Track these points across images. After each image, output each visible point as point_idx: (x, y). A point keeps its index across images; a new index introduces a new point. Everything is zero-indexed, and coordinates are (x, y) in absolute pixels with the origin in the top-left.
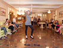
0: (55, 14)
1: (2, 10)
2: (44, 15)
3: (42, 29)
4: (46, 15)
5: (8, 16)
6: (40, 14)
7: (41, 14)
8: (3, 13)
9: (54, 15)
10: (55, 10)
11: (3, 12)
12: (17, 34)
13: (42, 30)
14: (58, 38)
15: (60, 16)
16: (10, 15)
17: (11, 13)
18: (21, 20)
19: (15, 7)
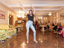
0: (56, 16)
2: (44, 18)
4: (46, 18)
5: (7, 19)
7: (41, 17)
8: (2, 16)
9: (56, 18)
10: (56, 12)
14: (61, 40)
15: (62, 18)
17: (10, 17)
19: (15, 10)
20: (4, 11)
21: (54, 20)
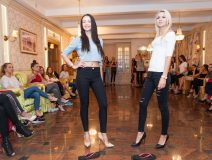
1: (26, 36)
6: (147, 46)
7: (150, 46)
8: (27, 46)
11: (30, 43)
16: (49, 52)
20: (31, 30)
21: (194, 56)
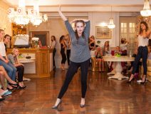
3: (118, 83)
6: (108, 21)
12: (14, 104)
13: (118, 88)
18: (30, 45)
